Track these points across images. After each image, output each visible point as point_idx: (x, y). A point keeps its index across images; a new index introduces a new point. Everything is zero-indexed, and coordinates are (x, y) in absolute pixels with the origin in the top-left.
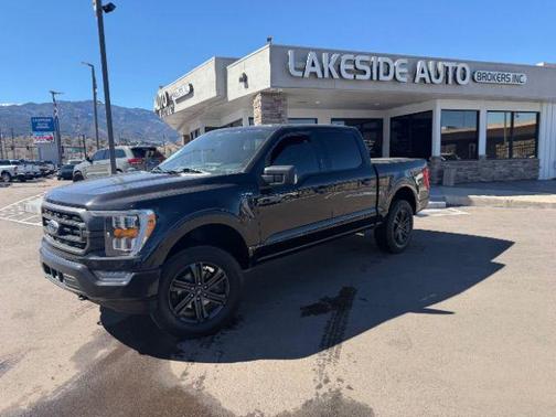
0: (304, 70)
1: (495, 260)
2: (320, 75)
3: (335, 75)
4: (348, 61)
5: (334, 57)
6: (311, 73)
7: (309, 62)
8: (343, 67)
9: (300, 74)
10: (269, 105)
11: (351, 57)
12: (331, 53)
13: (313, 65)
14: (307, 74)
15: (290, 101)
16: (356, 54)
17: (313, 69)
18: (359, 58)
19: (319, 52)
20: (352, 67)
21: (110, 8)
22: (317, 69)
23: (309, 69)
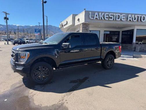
0: (94, 17)
1: (137, 74)
2: (98, 19)
3: (103, 19)
4: (107, 15)
5: (103, 14)
6: (96, 18)
7: (95, 15)
8: (105, 16)
9: (93, 18)
10: (84, 27)
11: (108, 14)
12: (102, 13)
13: (97, 16)
14: (95, 18)
15: (90, 26)
16: (109, 13)
17: (96, 17)
18: (110, 14)
19: (98, 12)
20: (108, 16)
21: (45, 2)
22: (98, 17)
23: (95, 17)
